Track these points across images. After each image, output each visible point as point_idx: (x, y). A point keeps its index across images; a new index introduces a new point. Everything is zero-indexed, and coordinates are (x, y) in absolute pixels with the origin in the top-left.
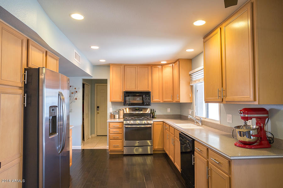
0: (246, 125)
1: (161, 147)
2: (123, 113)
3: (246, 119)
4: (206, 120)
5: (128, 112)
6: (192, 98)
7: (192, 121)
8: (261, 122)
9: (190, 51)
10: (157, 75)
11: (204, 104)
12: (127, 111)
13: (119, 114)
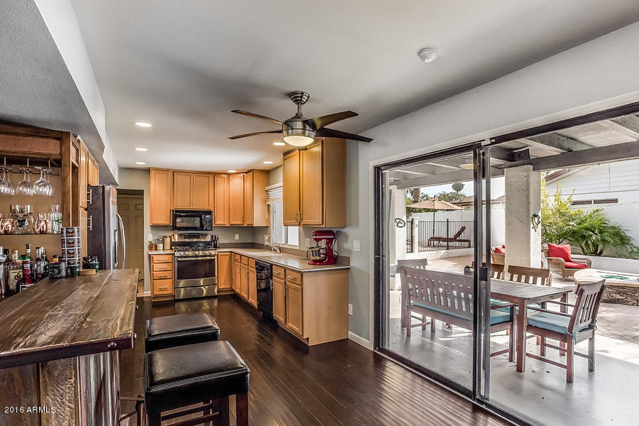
0: (318, 246)
1: (228, 286)
2: (171, 241)
3: (317, 240)
4: (285, 246)
5: (177, 241)
6: (268, 220)
7: (269, 248)
8: (330, 242)
9: (268, 163)
10: (221, 187)
11: (283, 227)
12: (176, 239)
13: (163, 243)
